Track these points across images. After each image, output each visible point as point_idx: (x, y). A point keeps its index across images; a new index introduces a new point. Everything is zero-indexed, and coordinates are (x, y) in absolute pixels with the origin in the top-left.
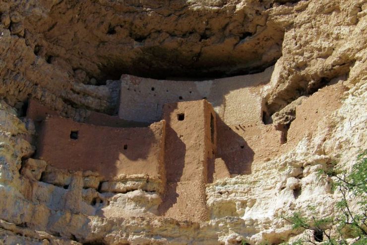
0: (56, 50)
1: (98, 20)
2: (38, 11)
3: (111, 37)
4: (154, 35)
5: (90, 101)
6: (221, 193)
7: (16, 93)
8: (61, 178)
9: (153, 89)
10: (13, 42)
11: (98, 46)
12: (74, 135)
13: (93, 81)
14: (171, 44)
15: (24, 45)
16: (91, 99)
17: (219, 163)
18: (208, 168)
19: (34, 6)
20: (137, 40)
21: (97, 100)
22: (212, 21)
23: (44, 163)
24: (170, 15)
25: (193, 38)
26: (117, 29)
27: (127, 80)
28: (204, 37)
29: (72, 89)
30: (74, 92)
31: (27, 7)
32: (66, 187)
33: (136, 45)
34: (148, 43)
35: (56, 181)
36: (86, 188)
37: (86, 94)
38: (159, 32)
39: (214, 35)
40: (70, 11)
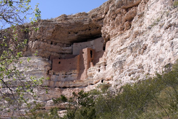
0: (57, 41)
1: (65, 32)
2: (49, 35)
3: (70, 34)
4: (79, 32)
5: (67, 52)
6: (90, 71)
7: (47, 55)
8: (57, 73)
9: (81, 45)
10: (44, 44)
11: (67, 37)
12: (60, 63)
13: (69, 45)
14: (83, 33)
15: (47, 44)
16: (67, 51)
17: (91, 63)
18: (89, 65)
19: (48, 34)
20: (76, 34)
21: (68, 51)
22: (89, 26)
23: (53, 71)
24: (80, 27)
25: (87, 31)
26: (70, 32)
27: (74, 45)
28: (90, 30)
29: (62, 50)
30: (63, 50)
31: (46, 35)
32: (58, 75)
33: (76, 35)
34: (78, 34)
35: (56, 74)
36: (63, 74)
37: (66, 50)
38: (80, 31)
39: (91, 29)
40: (58, 31)
